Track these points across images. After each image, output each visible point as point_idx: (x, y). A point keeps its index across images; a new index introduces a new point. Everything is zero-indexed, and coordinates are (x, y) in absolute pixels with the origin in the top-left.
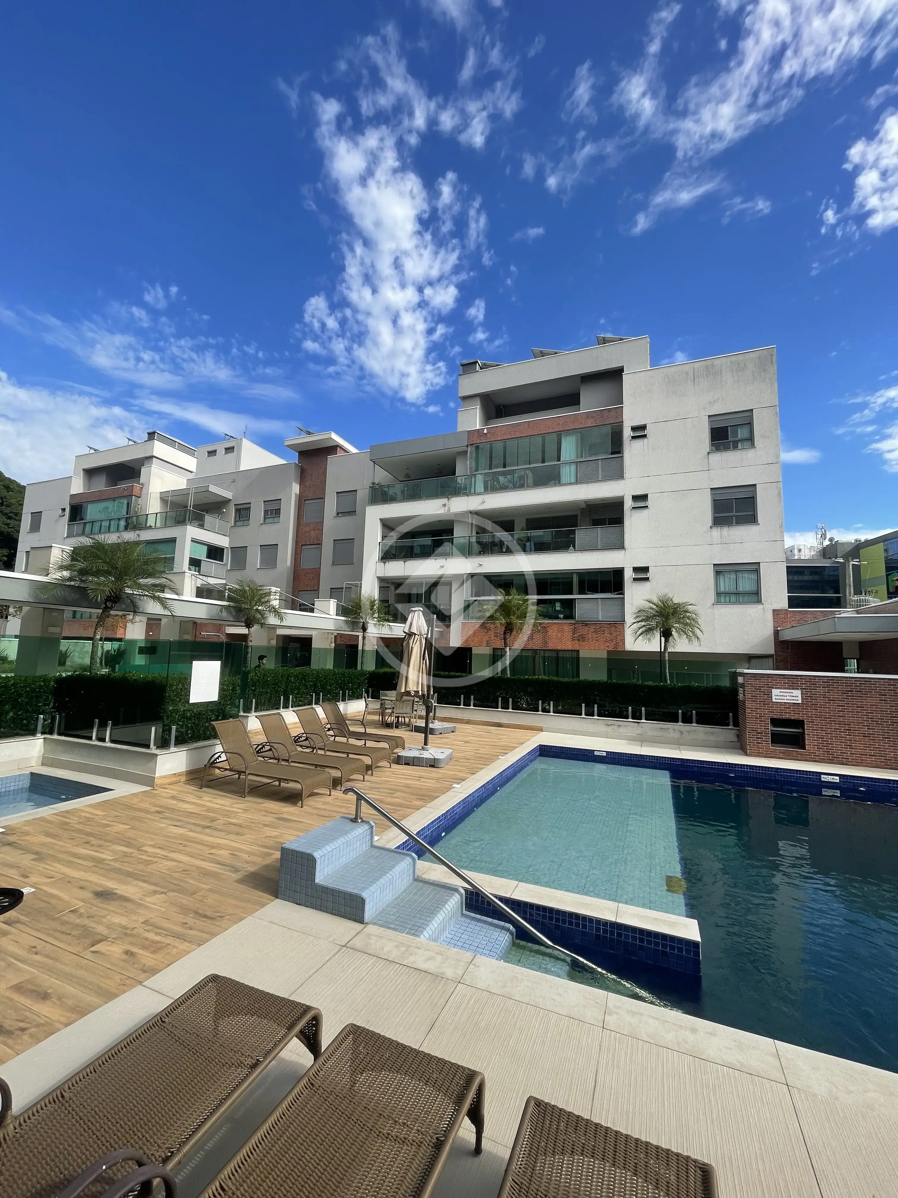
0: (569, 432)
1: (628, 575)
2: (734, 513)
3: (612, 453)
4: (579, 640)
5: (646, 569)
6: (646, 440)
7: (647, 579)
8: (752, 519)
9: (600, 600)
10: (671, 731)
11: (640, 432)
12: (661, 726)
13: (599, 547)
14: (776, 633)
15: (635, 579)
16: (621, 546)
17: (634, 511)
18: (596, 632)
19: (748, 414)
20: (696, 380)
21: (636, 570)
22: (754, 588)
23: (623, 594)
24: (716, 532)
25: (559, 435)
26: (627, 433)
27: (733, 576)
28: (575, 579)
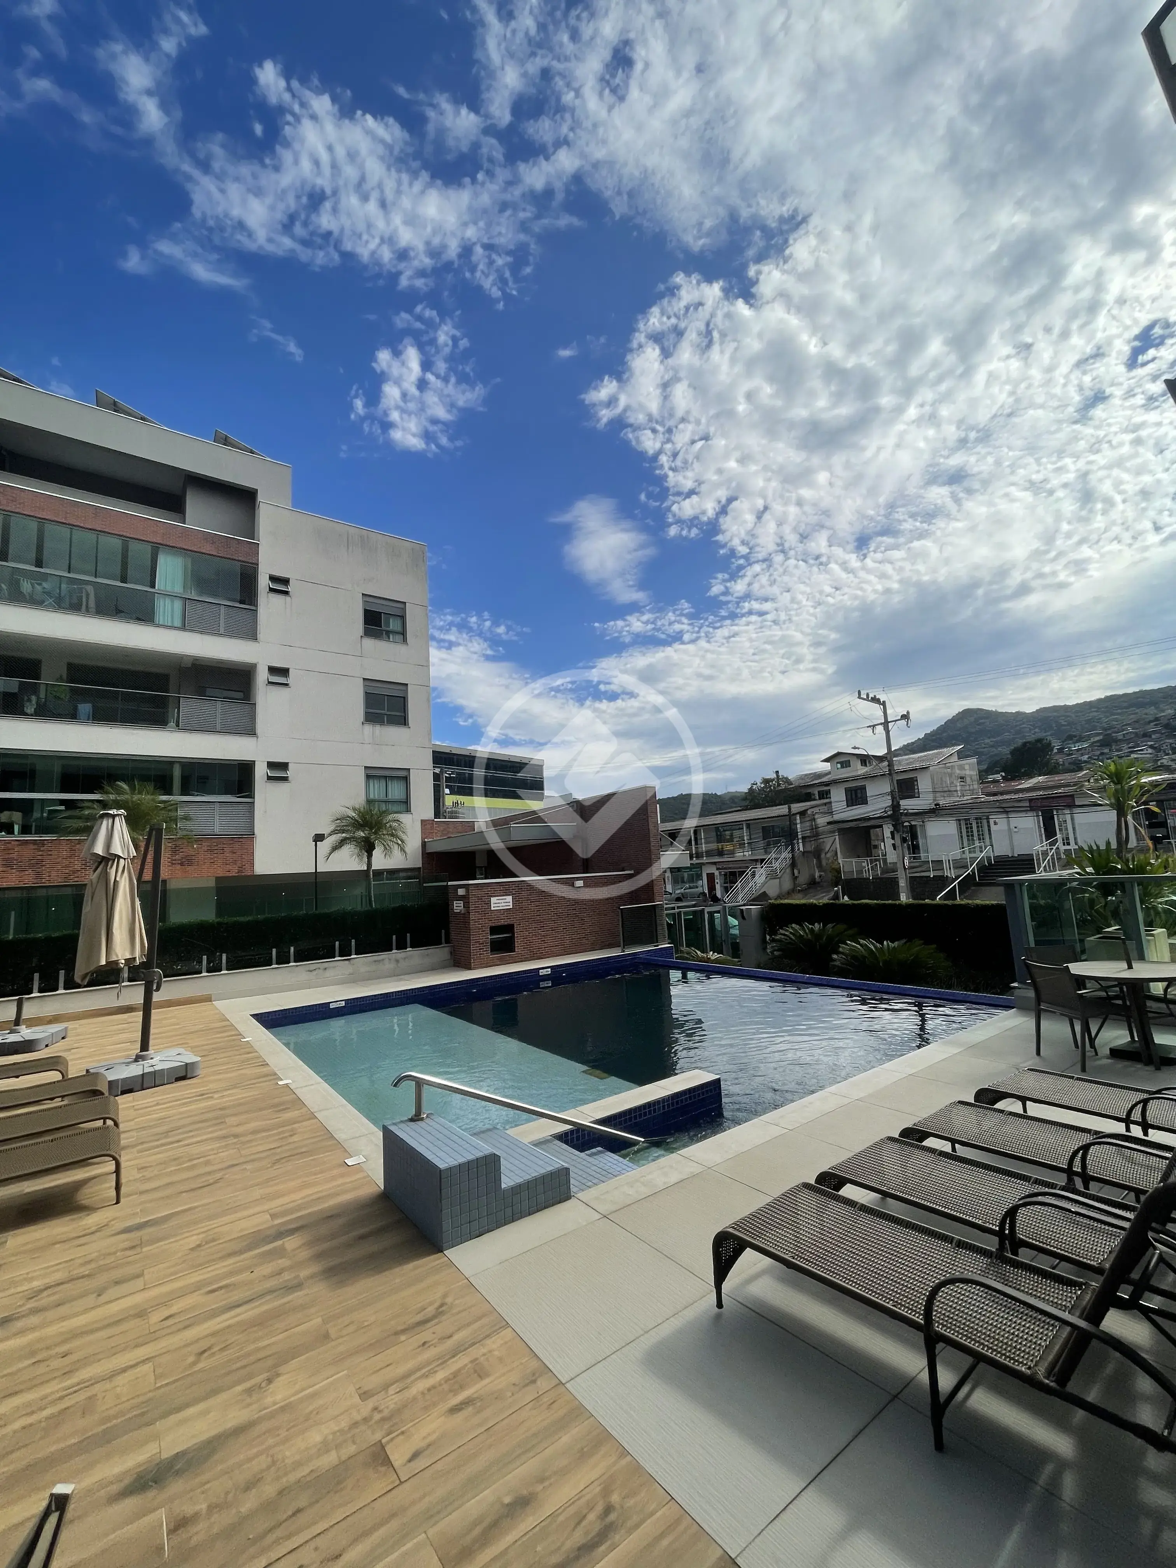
0: (173, 549)
1: (261, 771)
2: (385, 712)
3: (241, 602)
4: (182, 864)
5: (284, 766)
6: (288, 598)
7: (285, 779)
8: (403, 721)
9: (217, 806)
10: (387, 961)
11: (280, 585)
12: (376, 958)
13: (218, 728)
14: (424, 844)
15: (269, 778)
16: (250, 731)
17: (271, 687)
18: (210, 851)
19: (401, 606)
20: (350, 548)
21: (271, 765)
22: (403, 796)
23: (252, 796)
24: (368, 728)
25: (156, 549)
26: (263, 582)
27: (383, 783)
28: (177, 772)
